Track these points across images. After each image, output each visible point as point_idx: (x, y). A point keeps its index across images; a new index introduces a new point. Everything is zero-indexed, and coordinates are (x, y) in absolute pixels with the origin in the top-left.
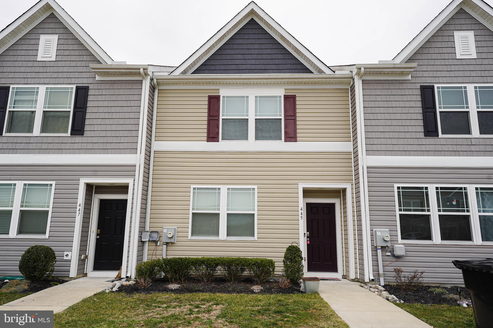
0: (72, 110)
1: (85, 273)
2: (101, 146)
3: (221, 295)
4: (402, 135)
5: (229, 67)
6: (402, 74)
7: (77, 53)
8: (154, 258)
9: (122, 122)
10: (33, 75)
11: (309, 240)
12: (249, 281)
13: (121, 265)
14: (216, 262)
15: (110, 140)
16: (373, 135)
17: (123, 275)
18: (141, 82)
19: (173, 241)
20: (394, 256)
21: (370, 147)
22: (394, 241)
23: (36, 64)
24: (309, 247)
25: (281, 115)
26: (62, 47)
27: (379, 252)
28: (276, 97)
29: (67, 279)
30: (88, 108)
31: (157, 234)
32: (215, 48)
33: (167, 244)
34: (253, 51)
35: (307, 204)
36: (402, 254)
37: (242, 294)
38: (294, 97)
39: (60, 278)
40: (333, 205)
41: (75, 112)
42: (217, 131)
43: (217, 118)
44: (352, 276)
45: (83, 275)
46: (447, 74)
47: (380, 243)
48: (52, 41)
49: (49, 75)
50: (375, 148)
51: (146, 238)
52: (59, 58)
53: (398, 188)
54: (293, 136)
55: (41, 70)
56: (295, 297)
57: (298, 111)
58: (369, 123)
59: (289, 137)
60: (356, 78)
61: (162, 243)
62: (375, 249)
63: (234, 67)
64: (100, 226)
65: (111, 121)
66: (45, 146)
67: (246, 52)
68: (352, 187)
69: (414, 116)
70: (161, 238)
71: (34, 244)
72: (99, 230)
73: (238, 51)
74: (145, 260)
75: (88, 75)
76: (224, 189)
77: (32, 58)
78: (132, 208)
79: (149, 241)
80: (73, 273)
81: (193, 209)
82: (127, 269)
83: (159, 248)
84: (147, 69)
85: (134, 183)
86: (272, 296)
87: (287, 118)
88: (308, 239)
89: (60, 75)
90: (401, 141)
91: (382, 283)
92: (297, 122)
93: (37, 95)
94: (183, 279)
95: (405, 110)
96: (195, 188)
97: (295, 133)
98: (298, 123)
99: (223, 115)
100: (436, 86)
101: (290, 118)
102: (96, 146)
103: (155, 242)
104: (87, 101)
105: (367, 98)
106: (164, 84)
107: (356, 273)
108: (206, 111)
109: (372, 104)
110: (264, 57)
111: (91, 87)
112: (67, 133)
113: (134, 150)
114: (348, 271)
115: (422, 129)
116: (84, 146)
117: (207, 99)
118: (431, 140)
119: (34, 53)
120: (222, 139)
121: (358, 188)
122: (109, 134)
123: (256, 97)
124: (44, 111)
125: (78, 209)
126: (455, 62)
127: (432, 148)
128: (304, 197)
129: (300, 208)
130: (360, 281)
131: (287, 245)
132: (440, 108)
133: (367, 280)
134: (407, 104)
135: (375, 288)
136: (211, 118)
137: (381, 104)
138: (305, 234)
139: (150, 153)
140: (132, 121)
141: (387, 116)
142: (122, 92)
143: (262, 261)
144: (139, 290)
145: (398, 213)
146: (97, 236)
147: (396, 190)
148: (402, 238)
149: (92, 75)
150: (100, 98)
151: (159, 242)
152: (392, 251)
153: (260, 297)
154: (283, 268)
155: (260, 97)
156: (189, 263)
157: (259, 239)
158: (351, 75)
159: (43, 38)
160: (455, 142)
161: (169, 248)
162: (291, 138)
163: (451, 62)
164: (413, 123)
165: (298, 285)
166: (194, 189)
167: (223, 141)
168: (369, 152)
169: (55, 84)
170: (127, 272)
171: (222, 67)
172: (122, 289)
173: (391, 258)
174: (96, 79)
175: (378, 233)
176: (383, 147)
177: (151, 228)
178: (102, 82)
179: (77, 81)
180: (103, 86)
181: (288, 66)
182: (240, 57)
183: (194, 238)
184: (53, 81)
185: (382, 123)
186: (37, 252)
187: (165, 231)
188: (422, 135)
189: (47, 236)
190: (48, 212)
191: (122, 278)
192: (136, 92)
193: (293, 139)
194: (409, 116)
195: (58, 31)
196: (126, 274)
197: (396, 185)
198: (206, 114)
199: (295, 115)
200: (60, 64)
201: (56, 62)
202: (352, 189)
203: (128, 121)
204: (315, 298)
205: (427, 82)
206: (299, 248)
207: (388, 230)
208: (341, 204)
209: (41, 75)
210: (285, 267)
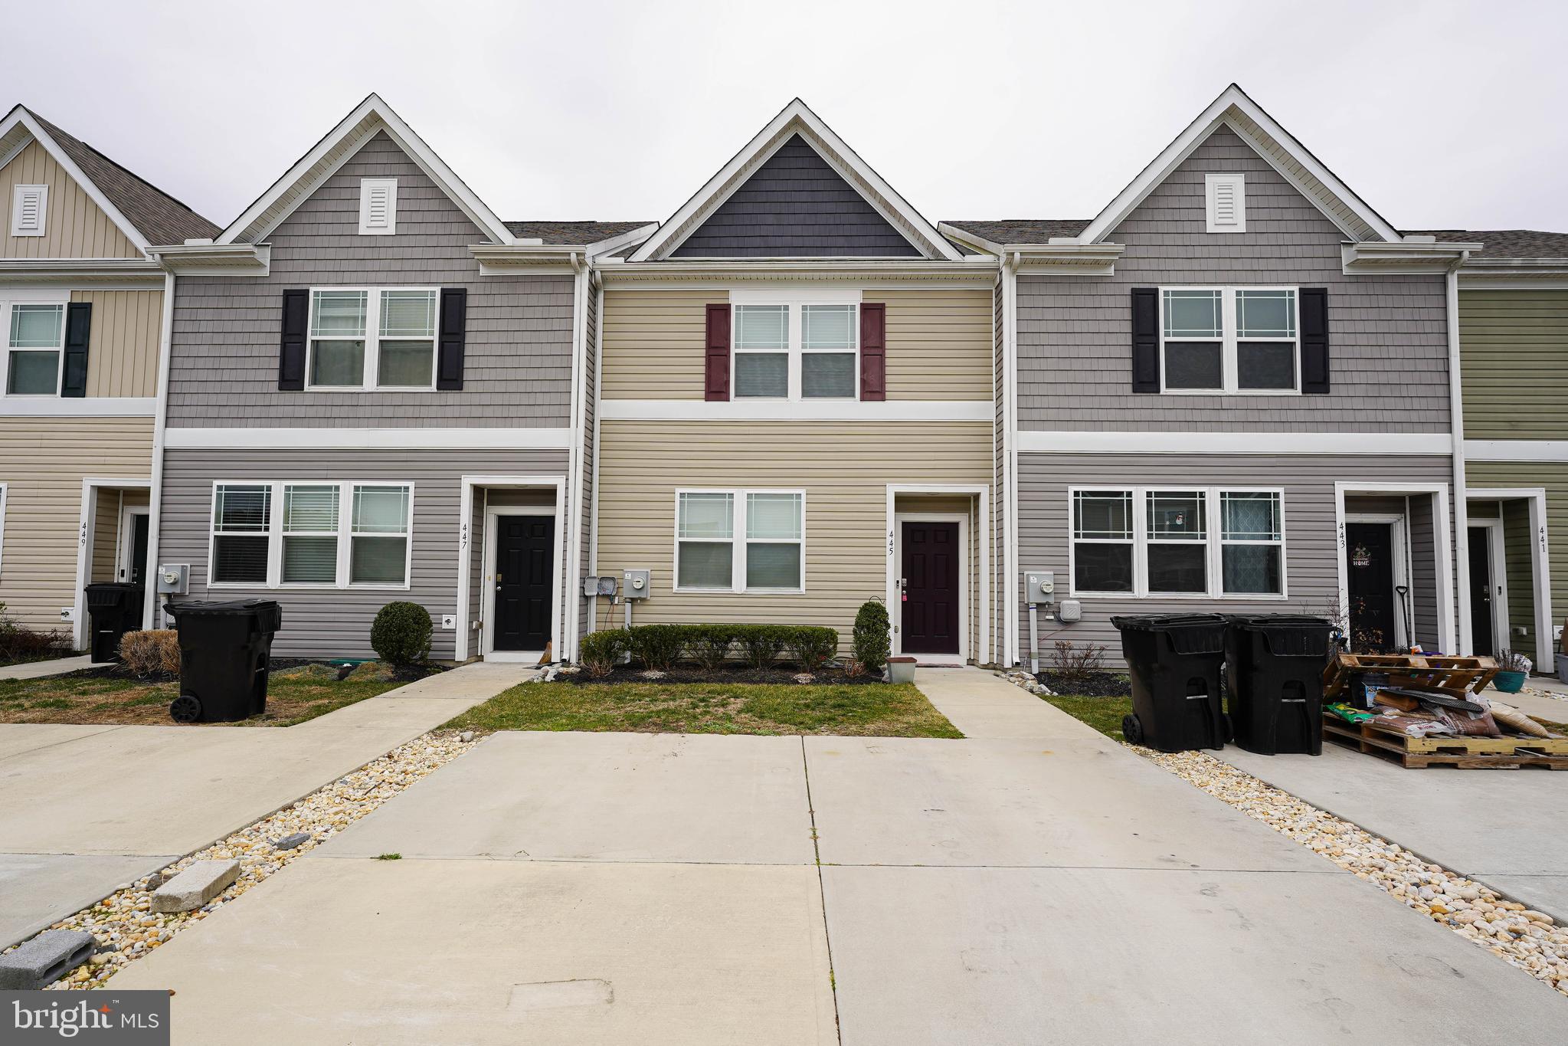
0: (436, 338)
1: (479, 654)
2: (498, 411)
3: (740, 685)
4: (1090, 390)
5: (748, 242)
6: (1097, 264)
7: (437, 217)
8: (609, 627)
9: (536, 362)
10: (353, 265)
11: (907, 594)
12: (790, 667)
13: (550, 639)
14: (729, 632)
15: (515, 399)
16: (1034, 389)
17: (555, 658)
18: (571, 280)
19: (643, 596)
20: (1059, 620)
21: (1026, 415)
22: (1060, 592)
23: (357, 242)
24: (907, 608)
25: (853, 347)
26: (407, 205)
27: (1033, 613)
28: (844, 307)
29: (451, 664)
30: (467, 334)
31: (612, 583)
32: (718, 200)
33: (633, 601)
34: (798, 208)
35: (904, 524)
36: (1075, 617)
37: (779, 685)
38: (881, 308)
39: (438, 663)
40: (955, 526)
41: (443, 342)
42: (725, 379)
43: (724, 352)
44: (984, 659)
45: (477, 659)
46: (1186, 264)
47: (1035, 598)
48: (387, 189)
49: (384, 265)
50: (1035, 415)
51: (592, 592)
52: (404, 230)
53: (1076, 494)
54: (878, 390)
55: (369, 254)
56: (871, 688)
57: (888, 336)
58: (1026, 364)
59: (871, 392)
60: (1005, 271)
61: (622, 599)
62: (1024, 608)
63: (758, 242)
64: (500, 568)
65: (515, 362)
66: (388, 412)
67: (784, 208)
68: (991, 491)
69: (1116, 352)
70: (621, 590)
71: (391, 600)
72: (500, 576)
73: (767, 207)
74: (592, 629)
75: (463, 264)
76: (740, 495)
77: (347, 229)
78: (565, 533)
79: (598, 595)
80: (461, 654)
81: (681, 535)
82: (562, 647)
83: (618, 609)
84: (584, 254)
85: (567, 484)
86: (830, 687)
87: (866, 351)
88: (904, 592)
89: (407, 265)
90: (1087, 402)
91: (1036, 670)
92: (887, 360)
93: (365, 305)
94: (667, 663)
95: (1098, 339)
96: (684, 494)
97: (883, 383)
98: (888, 362)
99: (737, 346)
100: (1162, 289)
101: (873, 352)
102: (489, 411)
103: (610, 597)
104: (465, 319)
105: (1026, 313)
106: (615, 280)
107: (991, 653)
108: (703, 336)
109: (1034, 327)
110: (822, 219)
111: (471, 290)
112: (430, 384)
113: (564, 421)
114: (977, 651)
115: (1128, 378)
116: (466, 411)
117: (704, 311)
118: (1145, 400)
119: (351, 217)
120: (737, 395)
121: (1000, 493)
122: (512, 387)
123: (804, 308)
124: (381, 341)
125: (461, 535)
126: (1204, 240)
127: (1146, 415)
128: (897, 510)
129: (888, 533)
130: (996, 667)
131: (861, 603)
132: (1167, 334)
133: (1007, 664)
134: (1104, 327)
135: (1018, 677)
136: (713, 352)
137: (1052, 327)
138: (898, 582)
139: (593, 423)
140: (558, 361)
141: (1063, 352)
142: (533, 300)
143: (814, 631)
144: (591, 680)
145: (1072, 541)
146: (497, 586)
147: (1071, 498)
148: (1077, 589)
149: (471, 264)
150: (490, 313)
151: (617, 598)
152: (1057, 612)
153: (811, 688)
154: (855, 645)
155: (813, 308)
156: (679, 634)
157: (808, 592)
158: (997, 265)
159: (367, 186)
160: (1190, 404)
161: (638, 609)
162: (872, 394)
163: (1195, 239)
164: (1112, 365)
165: (880, 673)
166: (682, 495)
167: (738, 399)
168: (1023, 423)
169: (397, 284)
170: (562, 651)
171: (734, 243)
172: (559, 678)
173: (1055, 623)
174: (481, 274)
175: (1031, 578)
176: (1052, 414)
177: (600, 572)
178: (492, 280)
179: (441, 277)
180: (495, 288)
181: (871, 241)
182: (771, 219)
183: (684, 590)
184: (392, 277)
185: (1051, 364)
186: (402, 613)
187: (628, 576)
188: (1128, 389)
189: (407, 585)
190: (405, 539)
191: (554, 663)
192: (563, 300)
193: (877, 396)
194: (1105, 352)
195: (396, 169)
196: (561, 656)
197: (1072, 489)
198: (703, 344)
199: (881, 346)
200: (405, 241)
201: (398, 237)
202: (991, 495)
203: (548, 362)
204: (906, 689)
205: (1144, 281)
206: (885, 608)
207: (1052, 573)
208: (970, 524)
209: (369, 265)
210: (856, 643)
